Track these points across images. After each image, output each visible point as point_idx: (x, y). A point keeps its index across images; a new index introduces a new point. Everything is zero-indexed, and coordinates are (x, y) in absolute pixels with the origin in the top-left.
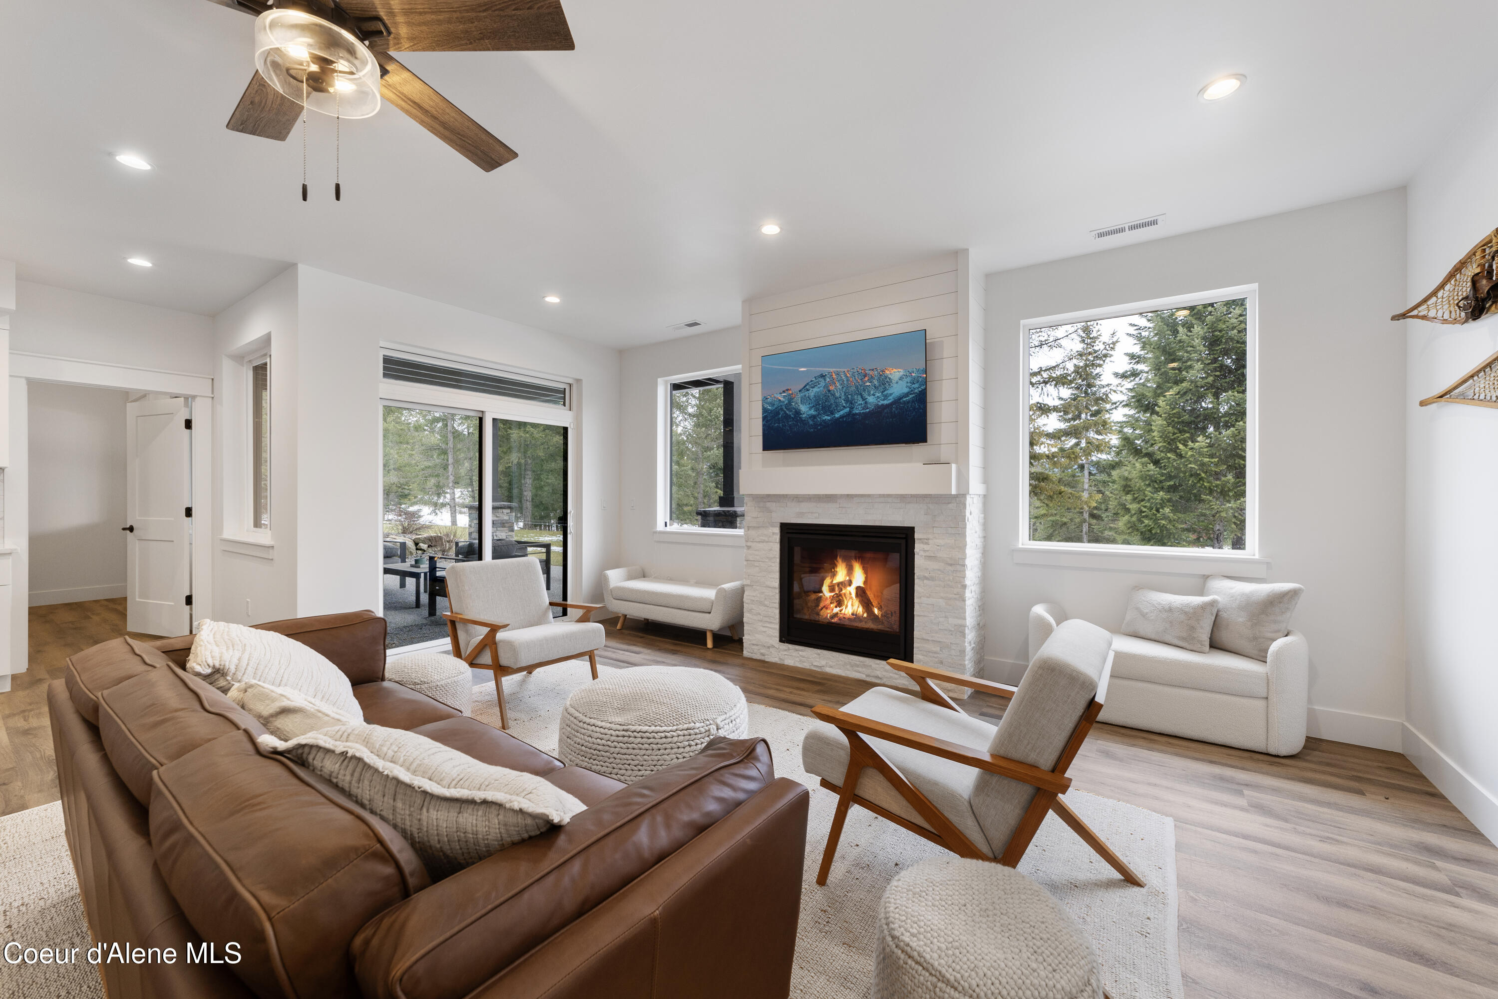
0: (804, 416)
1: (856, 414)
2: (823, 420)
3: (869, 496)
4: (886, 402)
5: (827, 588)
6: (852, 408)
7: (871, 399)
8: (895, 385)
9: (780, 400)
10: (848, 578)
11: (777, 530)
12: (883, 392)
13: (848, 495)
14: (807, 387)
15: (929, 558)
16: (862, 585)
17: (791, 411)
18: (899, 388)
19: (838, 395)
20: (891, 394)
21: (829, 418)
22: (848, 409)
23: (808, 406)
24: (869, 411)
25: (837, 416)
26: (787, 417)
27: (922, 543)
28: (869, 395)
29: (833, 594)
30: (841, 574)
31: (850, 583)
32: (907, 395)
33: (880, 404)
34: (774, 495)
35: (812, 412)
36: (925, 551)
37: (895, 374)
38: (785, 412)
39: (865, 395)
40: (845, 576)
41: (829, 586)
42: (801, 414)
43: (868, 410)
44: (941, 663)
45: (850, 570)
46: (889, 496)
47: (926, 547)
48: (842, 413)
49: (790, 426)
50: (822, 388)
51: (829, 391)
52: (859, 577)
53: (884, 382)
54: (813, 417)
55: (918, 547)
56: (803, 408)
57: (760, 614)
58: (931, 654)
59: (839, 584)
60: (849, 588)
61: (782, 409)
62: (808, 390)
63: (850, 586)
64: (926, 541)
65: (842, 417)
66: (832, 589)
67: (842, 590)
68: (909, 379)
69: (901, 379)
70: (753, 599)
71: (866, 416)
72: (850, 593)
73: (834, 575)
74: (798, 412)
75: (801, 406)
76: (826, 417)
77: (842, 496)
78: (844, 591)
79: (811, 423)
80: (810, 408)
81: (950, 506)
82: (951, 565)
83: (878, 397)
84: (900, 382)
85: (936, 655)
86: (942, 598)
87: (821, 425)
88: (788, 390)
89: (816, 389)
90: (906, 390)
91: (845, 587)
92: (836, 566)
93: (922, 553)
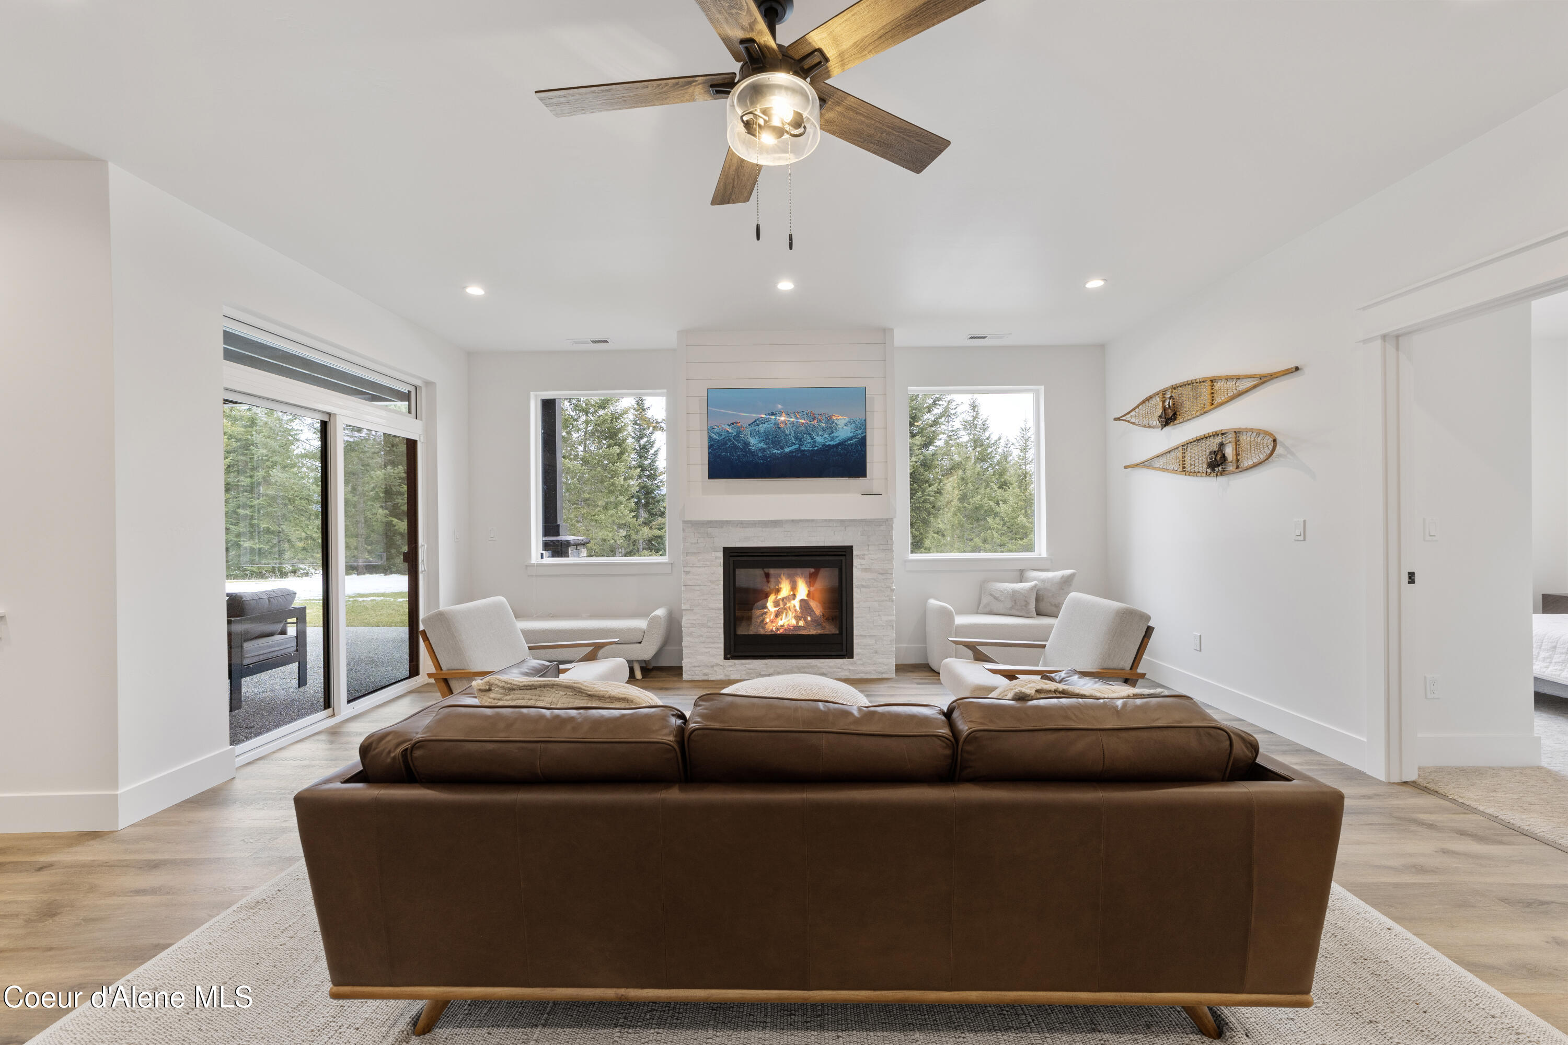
0: (753, 448)
1: (805, 451)
2: (773, 454)
3: (813, 521)
4: (832, 443)
5: (772, 603)
6: (801, 445)
7: (819, 439)
8: (841, 430)
9: (727, 431)
10: (792, 593)
11: (721, 554)
12: (830, 434)
13: (793, 520)
14: (757, 422)
15: (865, 570)
16: (806, 598)
17: (740, 442)
18: (844, 431)
19: (787, 432)
20: (837, 437)
21: (779, 452)
22: (797, 446)
23: (757, 439)
24: (817, 450)
25: (787, 450)
26: (735, 447)
27: (860, 558)
28: (818, 436)
29: (777, 609)
30: (785, 589)
31: (794, 596)
32: (851, 439)
33: (827, 444)
34: (716, 521)
35: (762, 445)
36: (861, 564)
37: (841, 420)
38: (733, 443)
39: (814, 435)
40: (790, 591)
41: (773, 602)
42: (750, 446)
43: (816, 448)
44: (876, 652)
45: (794, 585)
46: (830, 521)
47: (863, 562)
48: (791, 448)
49: (739, 456)
50: (772, 425)
51: (779, 428)
52: (803, 590)
53: (831, 427)
54: (763, 450)
55: (856, 562)
56: (753, 441)
57: (702, 636)
58: (868, 647)
59: (783, 599)
60: (793, 602)
61: (730, 440)
62: (758, 425)
63: (794, 599)
64: (862, 557)
65: (791, 452)
66: (776, 604)
67: (786, 604)
68: (853, 426)
69: (846, 425)
70: (694, 622)
71: (814, 453)
72: (795, 606)
73: (778, 591)
74: (747, 444)
75: (750, 438)
76: (776, 451)
77: (787, 521)
78: (788, 605)
79: (761, 454)
80: (760, 442)
81: (882, 528)
82: (882, 574)
83: (826, 438)
84: (845, 427)
85: (872, 647)
86: (876, 601)
87: (770, 457)
88: (736, 423)
89: (765, 425)
90: (851, 435)
91: (789, 601)
92: (780, 583)
93: (859, 567)
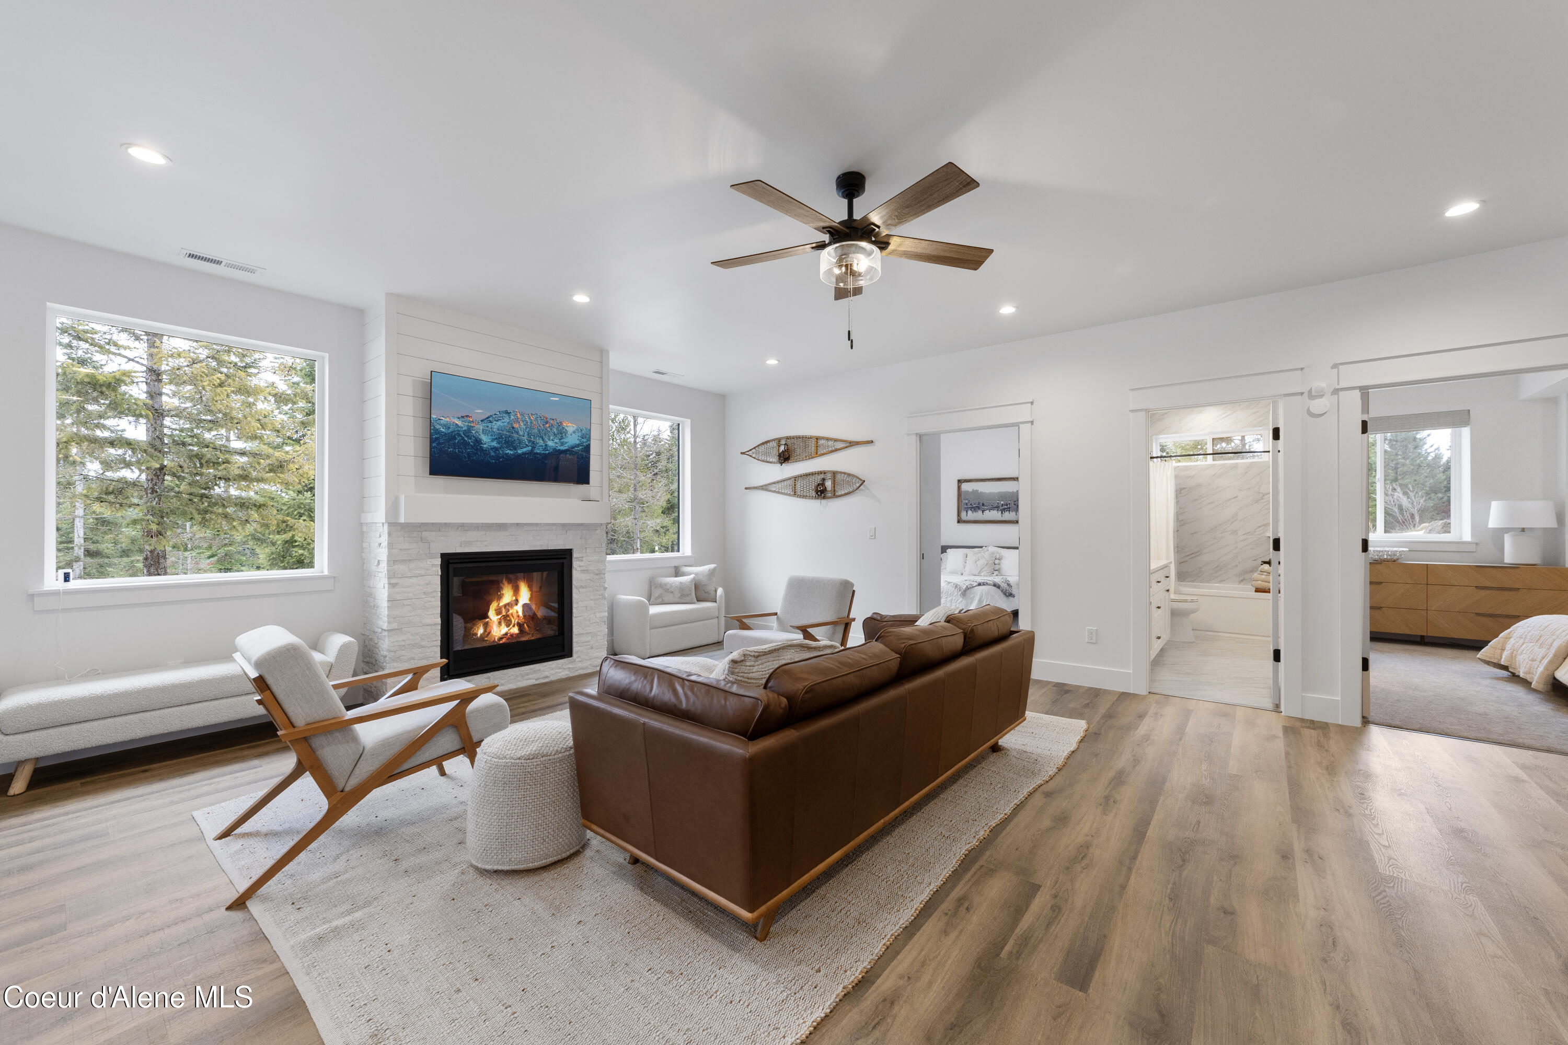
0: (485, 446)
1: (537, 453)
2: (506, 454)
3: (537, 524)
4: (562, 448)
5: (494, 612)
6: (533, 448)
7: (550, 443)
8: (569, 436)
9: (457, 424)
10: (514, 598)
11: (438, 561)
12: (560, 439)
13: (518, 524)
14: (491, 419)
15: (583, 571)
16: (528, 602)
17: (471, 439)
18: (572, 440)
19: (521, 433)
20: (566, 443)
21: (512, 452)
22: (530, 448)
23: (490, 437)
24: (549, 453)
25: (519, 452)
26: (465, 444)
27: (579, 561)
28: (549, 439)
29: (500, 617)
30: (507, 596)
31: (517, 602)
32: (578, 446)
33: (557, 449)
34: (433, 524)
35: (495, 444)
36: (580, 566)
37: (570, 427)
38: (463, 438)
39: (546, 439)
40: (512, 597)
41: (495, 610)
42: (482, 443)
43: (547, 452)
44: (592, 648)
45: (516, 590)
46: (554, 524)
47: (582, 564)
48: (524, 450)
49: (468, 454)
50: (506, 424)
51: (513, 428)
52: (525, 595)
53: (562, 433)
54: (496, 449)
55: (575, 564)
56: (485, 438)
57: (413, 659)
58: (585, 644)
59: (505, 606)
60: (515, 608)
61: (459, 435)
62: (491, 422)
63: (517, 605)
64: (579, 559)
65: (524, 454)
66: (498, 612)
67: (509, 611)
68: (580, 434)
69: (574, 432)
70: (403, 643)
71: (545, 456)
72: (517, 612)
73: (500, 598)
74: (478, 441)
75: (482, 435)
76: (509, 451)
77: (512, 525)
78: (511, 612)
79: (493, 454)
80: (493, 440)
81: (597, 531)
82: (597, 574)
83: (556, 443)
84: (573, 435)
85: (588, 644)
86: (592, 600)
87: (503, 457)
88: (467, 416)
89: (499, 423)
90: (578, 442)
91: (512, 607)
92: (502, 588)
93: (578, 569)
